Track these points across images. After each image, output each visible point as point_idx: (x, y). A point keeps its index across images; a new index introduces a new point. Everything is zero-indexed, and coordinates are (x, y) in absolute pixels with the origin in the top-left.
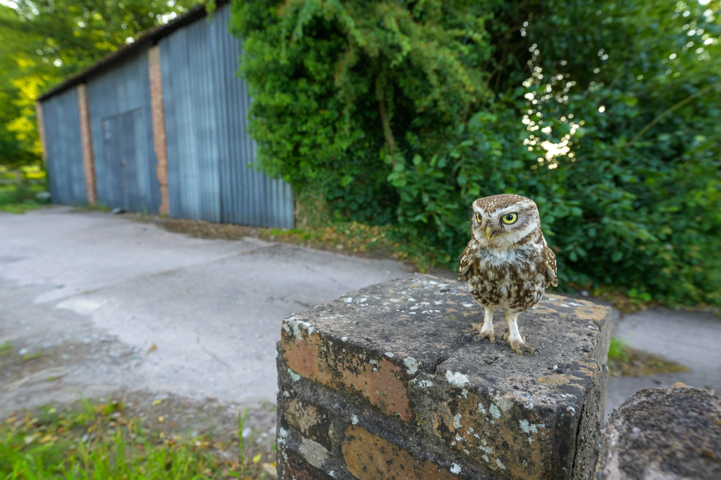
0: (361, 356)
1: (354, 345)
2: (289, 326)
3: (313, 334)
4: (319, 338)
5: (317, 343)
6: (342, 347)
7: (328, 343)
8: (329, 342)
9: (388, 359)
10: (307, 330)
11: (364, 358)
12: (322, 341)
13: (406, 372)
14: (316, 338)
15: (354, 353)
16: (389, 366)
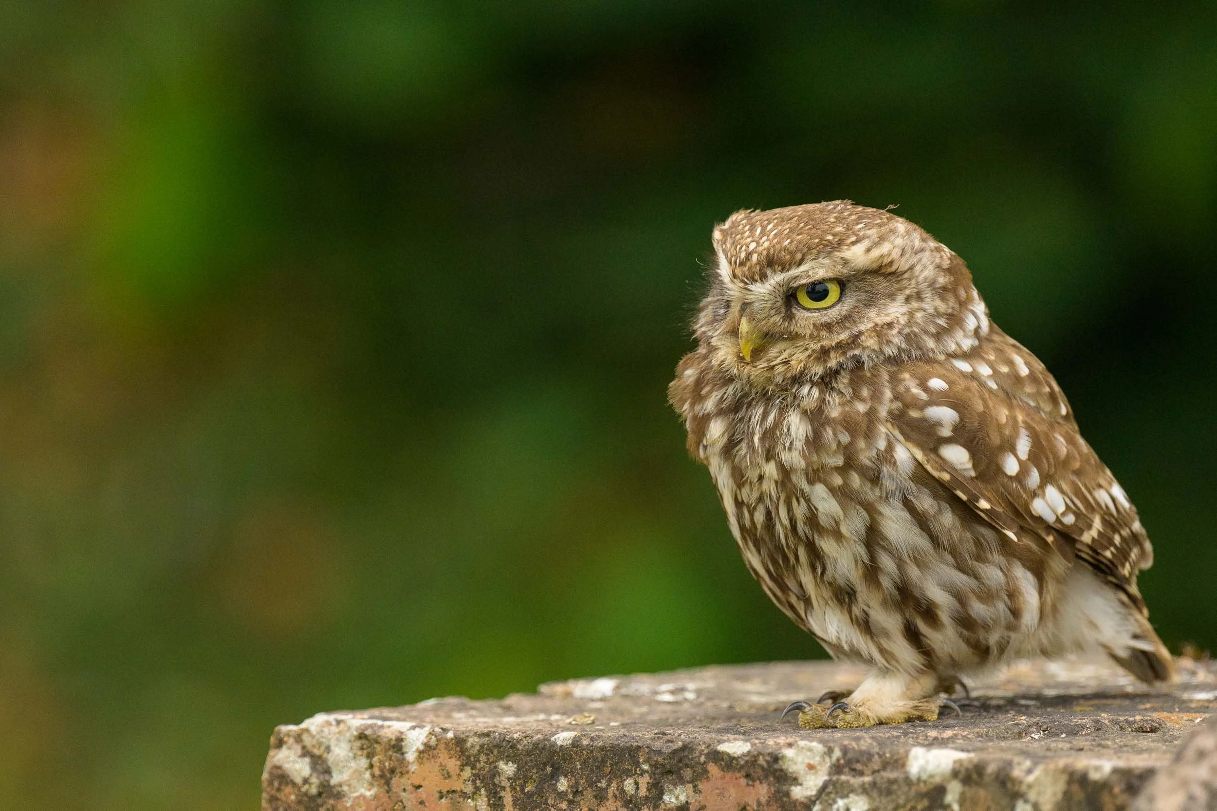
0: (629, 785)
1: (602, 749)
2: (306, 753)
3: (427, 751)
4: (453, 764)
5: (446, 786)
6: (557, 772)
7: (495, 773)
8: (502, 765)
9: (728, 763)
10: (400, 740)
11: (643, 792)
12: (467, 772)
13: (787, 794)
14: (443, 767)
15: (603, 784)
16: (733, 792)
